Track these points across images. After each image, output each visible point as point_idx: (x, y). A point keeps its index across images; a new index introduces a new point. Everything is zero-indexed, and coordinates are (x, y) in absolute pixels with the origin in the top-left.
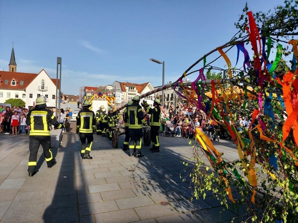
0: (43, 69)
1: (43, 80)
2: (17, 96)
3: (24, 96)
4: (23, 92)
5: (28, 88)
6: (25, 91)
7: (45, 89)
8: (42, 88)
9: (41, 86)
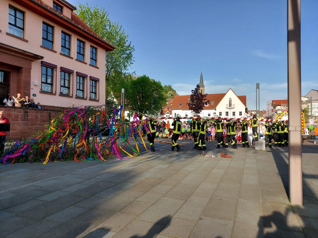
0: (230, 89)
1: (230, 99)
2: (209, 115)
3: (215, 114)
4: (214, 111)
5: (217, 108)
6: (215, 110)
7: (232, 106)
8: (230, 106)
9: (229, 104)
